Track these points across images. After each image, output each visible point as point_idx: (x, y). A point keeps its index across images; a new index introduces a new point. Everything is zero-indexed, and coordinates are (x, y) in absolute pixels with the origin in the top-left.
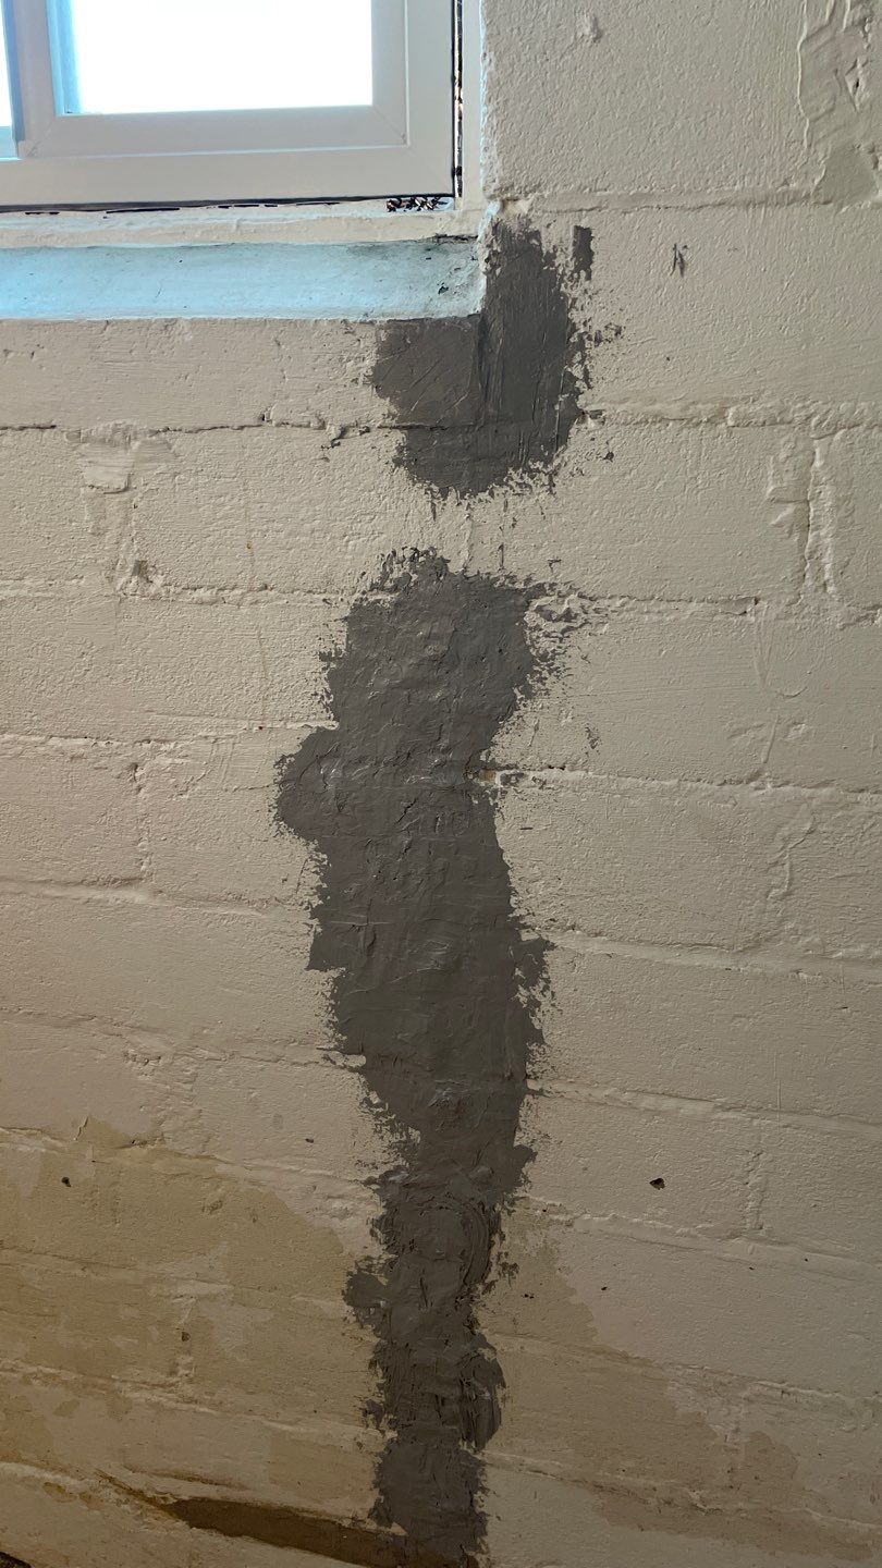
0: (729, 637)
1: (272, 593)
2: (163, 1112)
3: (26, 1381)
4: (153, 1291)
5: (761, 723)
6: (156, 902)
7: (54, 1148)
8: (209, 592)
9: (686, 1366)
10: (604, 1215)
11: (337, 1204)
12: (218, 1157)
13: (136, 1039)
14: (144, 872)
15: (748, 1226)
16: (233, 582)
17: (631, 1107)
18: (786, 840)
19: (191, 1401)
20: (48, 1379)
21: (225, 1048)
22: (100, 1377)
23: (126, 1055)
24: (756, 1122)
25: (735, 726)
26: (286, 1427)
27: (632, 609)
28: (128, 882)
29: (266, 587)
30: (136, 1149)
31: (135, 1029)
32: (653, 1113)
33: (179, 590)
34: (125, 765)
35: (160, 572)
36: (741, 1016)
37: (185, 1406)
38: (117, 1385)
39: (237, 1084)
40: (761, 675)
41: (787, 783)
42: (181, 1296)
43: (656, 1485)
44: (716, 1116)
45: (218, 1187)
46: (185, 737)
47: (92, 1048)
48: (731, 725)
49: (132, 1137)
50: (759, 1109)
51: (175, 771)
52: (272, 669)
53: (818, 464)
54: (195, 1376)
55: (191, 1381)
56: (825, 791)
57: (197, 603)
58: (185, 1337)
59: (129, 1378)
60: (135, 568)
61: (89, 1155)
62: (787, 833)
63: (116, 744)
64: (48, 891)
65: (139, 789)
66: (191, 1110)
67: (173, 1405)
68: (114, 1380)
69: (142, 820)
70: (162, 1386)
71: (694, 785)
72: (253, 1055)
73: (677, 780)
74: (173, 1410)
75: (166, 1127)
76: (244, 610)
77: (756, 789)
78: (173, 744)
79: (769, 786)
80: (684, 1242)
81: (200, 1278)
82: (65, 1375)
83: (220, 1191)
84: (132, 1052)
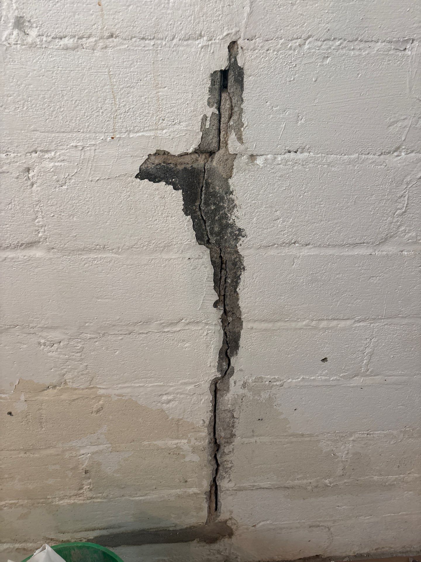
0: (396, 65)
1: (117, 39)
2: (65, 370)
4: (67, 455)
5: (405, 117)
6: (51, 255)
8: (72, 40)
9: (329, 433)
10: (298, 379)
11: (165, 398)
12: (98, 386)
13: (44, 334)
14: (41, 237)
15: (362, 371)
16: (89, 31)
17: (315, 328)
18: (408, 184)
19: (91, 498)
21: (100, 332)
22: (41, 499)
23: (39, 343)
24: (372, 325)
25: (392, 120)
26: (141, 498)
27: (345, 47)
28: (31, 245)
29: (112, 36)
30: (51, 391)
31: (43, 329)
32: (325, 329)
33: (50, 39)
34: (21, 169)
35: (34, 25)
36: (373, 277)
37: (88, 501)
38: (50, 500)
39: (107, 349)
40: (410, 88)
41: (412, 152)
42: (83, 454)
43: (311, 481)
44: (355, 325)
45: (100, 401)
46: (61, 148)
47: (18, 343)
48: (390, 119)
49: (47, 385)
50: (374, 319)
51: (56, 171)
52: (118, 97)
54: (93, 487)
55: (91, 490)
57: (63, 49)
58: (86, 472)
59: (57, 496)
60: (15, 23)
61: (23, 398)
62: (409, 179)
63: (12, 155)
65: (32, 185)
66: (81, 366)
68: (49, 498)
69: (37, 205)
70: (75, 495)
71: (366, 157)
72: (116, 332)
73: (357, 154)
74: (82, 504)
75: (68, 377)
76: (97, 53)
77: (398, 156)
78: (53, 153)
79: (403, 154)
80: (334, 383)
81: (92, 444)
82: (21, 502)
83: (101, 402)
84: (42, 341)
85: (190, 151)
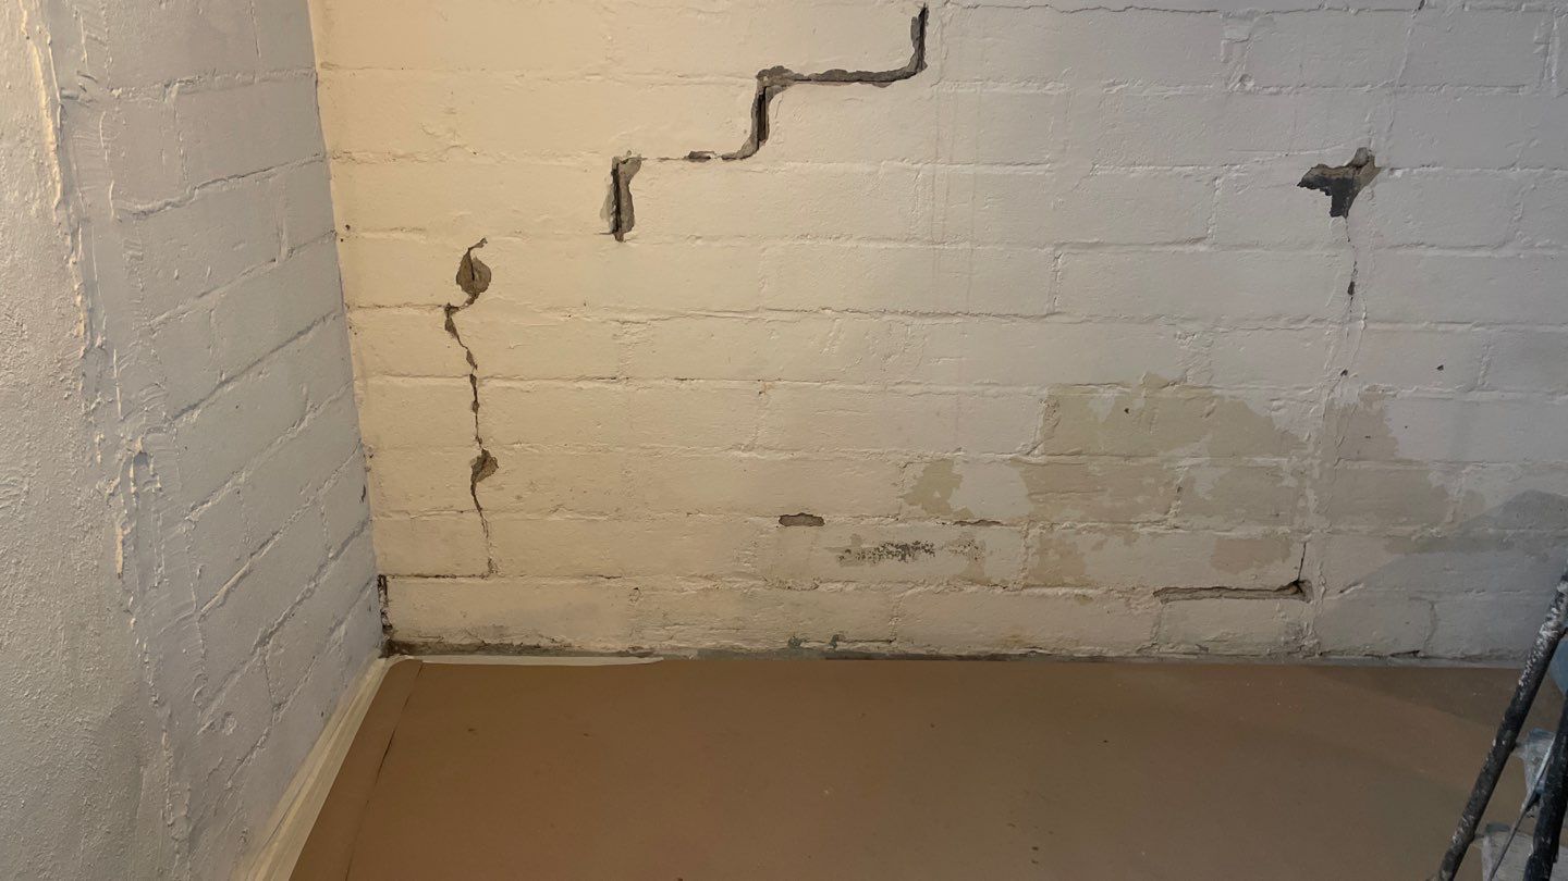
0: (1511, 102)
2: (1190, 365)
3: (1078, 532)
4: (1165, 466)
5: (1519, 141)
6: (1211, 250)
7: (1125, 392)
8: (1276, 88)
9: (1439, 462)
10: (1412, 389)
11: (1275, 403)
12: (1216, 385)
13: (1183, 325)
14: (1209, 234)
15: (1479, 384)
16: (1288, 83)
17: (1434, 331)
20: (1090, 530)
21: (1232, 325)
23: (1175, 336)
24: (1490, 331)
26: (1224, 534)
28: (1198, 240)
29: (1305, 85)
30: (1171, 387)
33: (1260, 88)
34: (1212, 178)
35: (1253, 80)
37: (1169, 532)
38: (1133, 526)
39: (1234, 344)
41: (1526, 168)
42: (1181, 467)
43: (1416, 529)
44: (1472, 330)
45: (1213, 402)
46: (1246, 162)
47: (1158, 333)
49: (1169, 381)
50: (1492, 324)
51: (1238, 180)
52: (1299, 125)
53: (1555, 27)
54: (1180, 512)
55: (1176, 516)
56: (1541, 170)
57: (1269, 94)
58: (1179, 490)
59: (1140, 521)
60: (1241, 78)
61: (1143, 394)
62: (1524, 190)
63: (1209, 168)
64: (1154, 249)
65: (1216, 190)
66: (1206, 361)
67: (1162, 531)
68: (1131, 523)
69: (1214, 207)
70: (1159, 522)
71: (1487, 171)
72: (1246, 327)
73: (1480, 169)
74: (1162, 535)
77: (1513, 171)
78: (1239, 166)
79: (1518, 169)
80: (1448, 396)
81: (1193, 454)
82: (1102, 525)
83: (1213, 405)
84: (1179, 333)
85: (1345, 164)
